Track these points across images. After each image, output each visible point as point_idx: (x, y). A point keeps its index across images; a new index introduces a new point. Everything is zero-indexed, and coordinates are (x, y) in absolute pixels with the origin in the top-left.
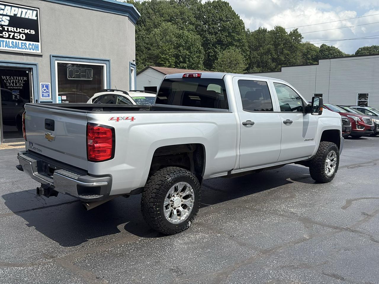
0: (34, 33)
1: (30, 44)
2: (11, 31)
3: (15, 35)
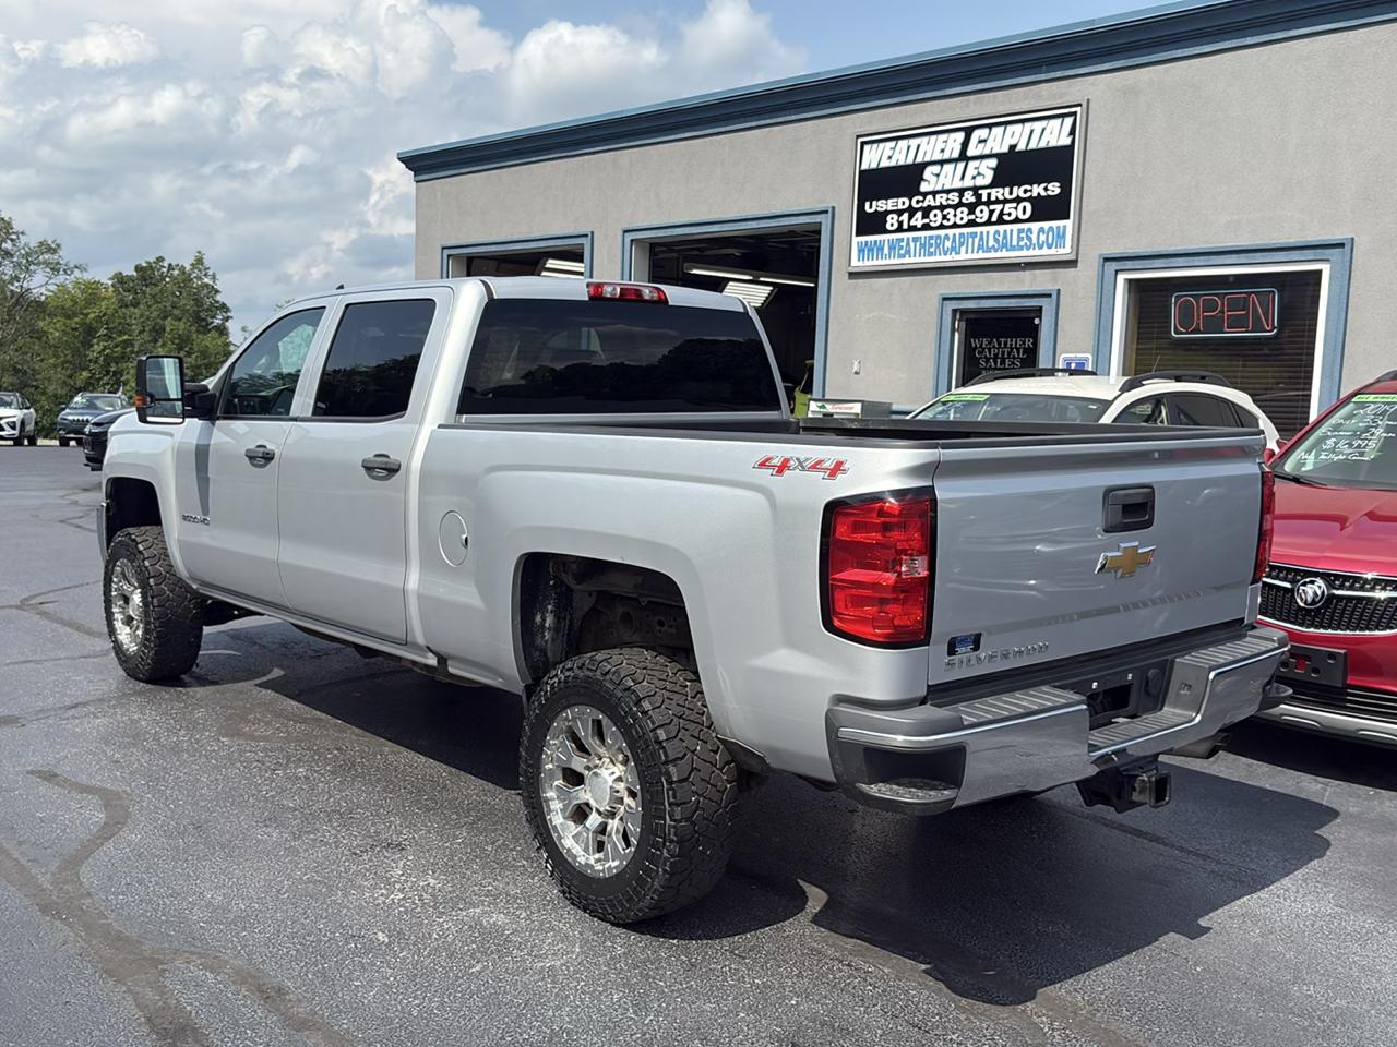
0: (1058, 191)
1: (1041, 230)
3: (1006, 211)
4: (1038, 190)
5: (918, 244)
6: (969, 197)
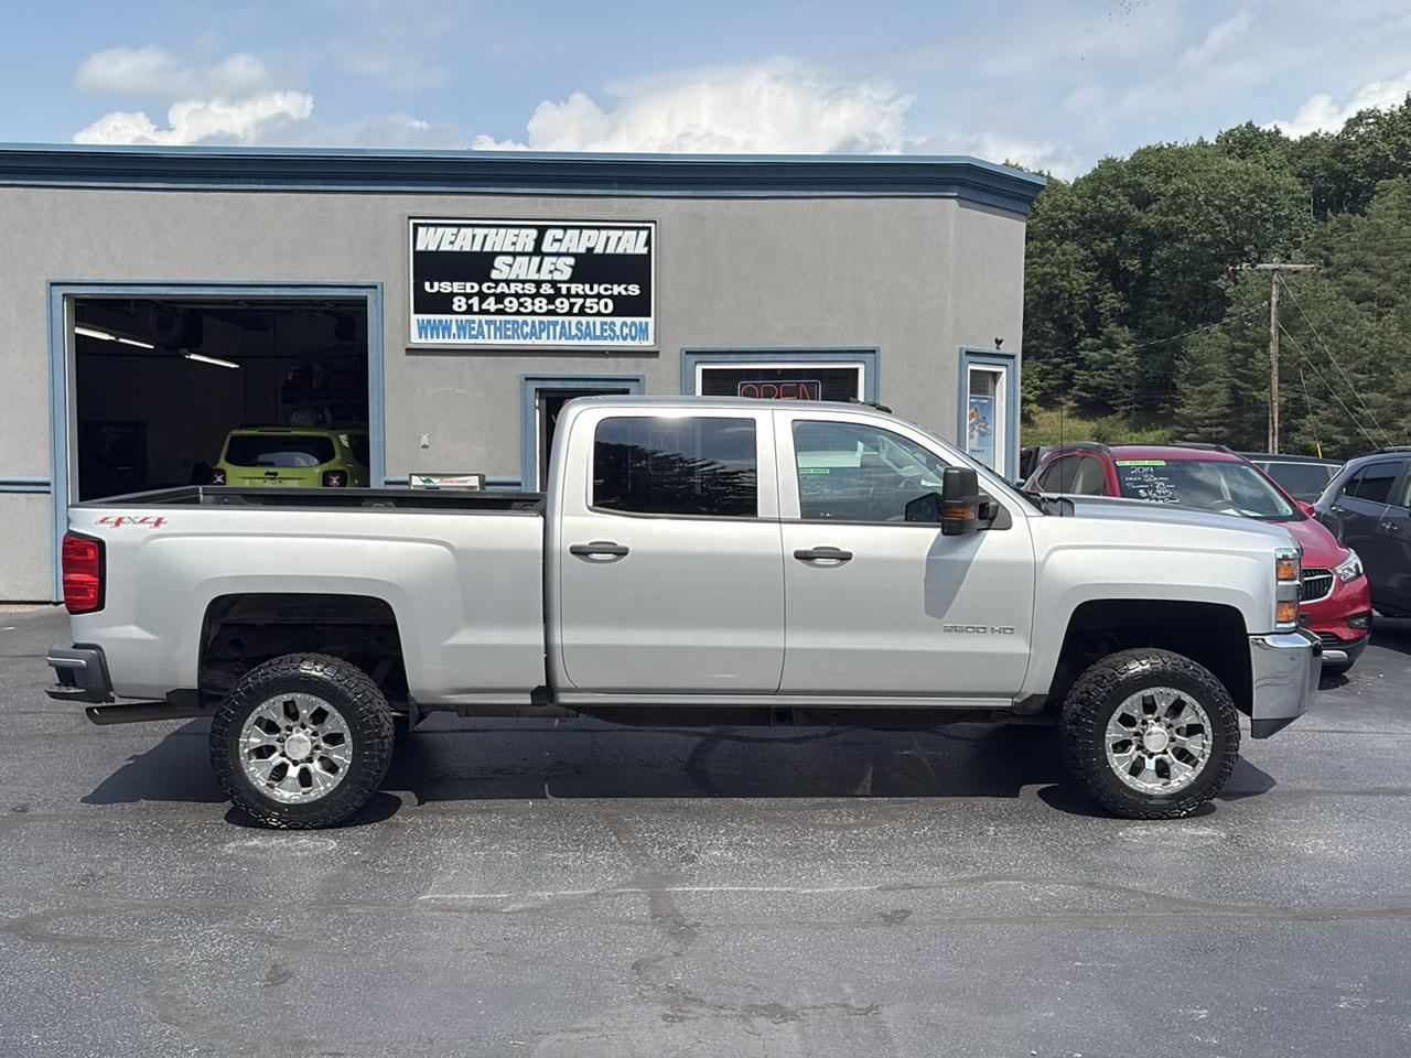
0: (638, 292)
1: (625, 324)
2: (577, 295)
3: (587, 305)
4: (617, 289)
5: (492, 327)
6: (547, 289)
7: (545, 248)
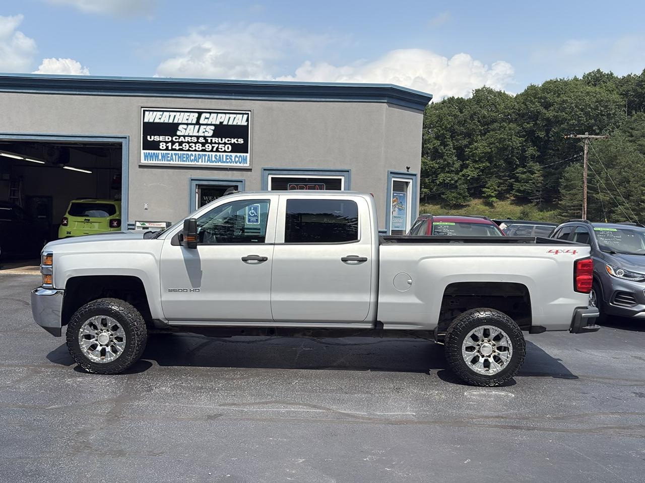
0: (242, 142)
1: (236, 156)
2: (215, 143)
3: (220, 147)
4: (233, 141)
5: (177, 156)
6: (202, 140)
7: (201, 121)
